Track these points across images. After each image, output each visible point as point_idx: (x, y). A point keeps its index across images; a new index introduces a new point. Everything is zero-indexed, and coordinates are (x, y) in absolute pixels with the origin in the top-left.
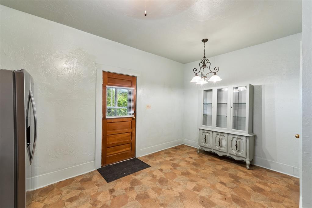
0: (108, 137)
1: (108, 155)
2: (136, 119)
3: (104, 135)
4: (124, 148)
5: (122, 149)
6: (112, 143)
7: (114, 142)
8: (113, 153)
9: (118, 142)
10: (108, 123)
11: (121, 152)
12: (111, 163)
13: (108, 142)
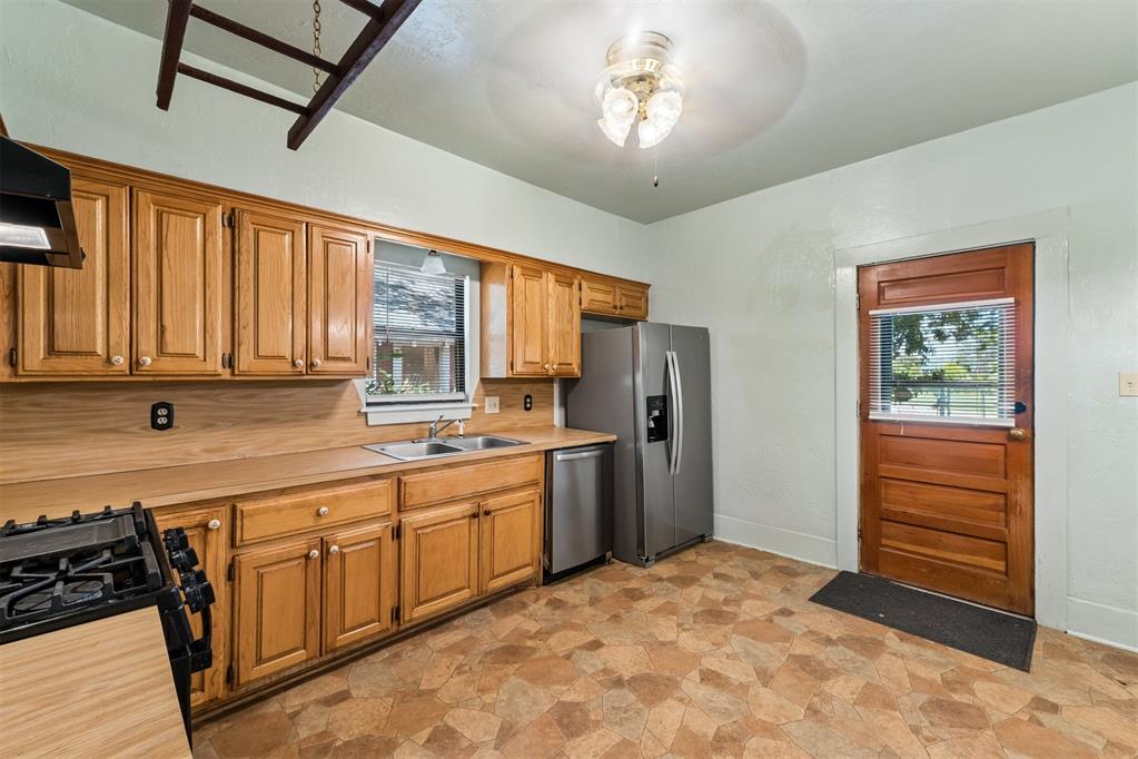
0: (887, 485)
1: (886, 546)
2: (1030, 440)
3: (866, 474)
4: (960, 550)
5: (947, 548)
6: (900, 509)
7: (911, 510)
8: (908, 547)
9: (929, 514)
10: (885, 438)
11: (946, 560)
12: (899, 578)
13: (886, 501)
